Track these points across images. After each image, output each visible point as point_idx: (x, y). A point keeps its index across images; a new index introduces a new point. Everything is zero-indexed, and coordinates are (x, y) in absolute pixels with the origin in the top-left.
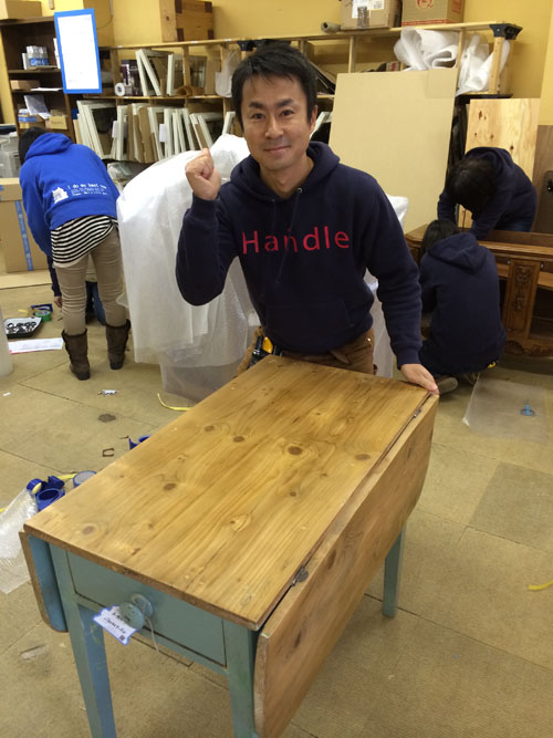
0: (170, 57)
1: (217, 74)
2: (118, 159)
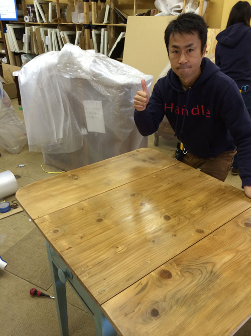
0: (50, 4)
1: (72, 12)
2: (26, 52)
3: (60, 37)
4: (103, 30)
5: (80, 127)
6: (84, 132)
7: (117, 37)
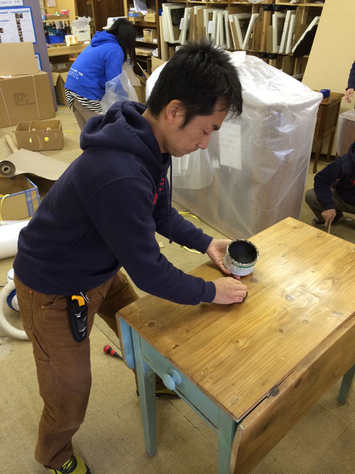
2: (182, 43)
3: (229, 22)
4: (289, 12)
5: (211, 158)
6: (215, 165)
7: (308, 22)
